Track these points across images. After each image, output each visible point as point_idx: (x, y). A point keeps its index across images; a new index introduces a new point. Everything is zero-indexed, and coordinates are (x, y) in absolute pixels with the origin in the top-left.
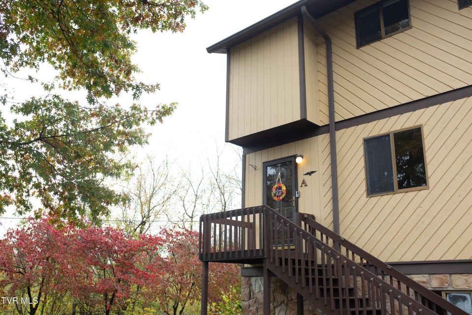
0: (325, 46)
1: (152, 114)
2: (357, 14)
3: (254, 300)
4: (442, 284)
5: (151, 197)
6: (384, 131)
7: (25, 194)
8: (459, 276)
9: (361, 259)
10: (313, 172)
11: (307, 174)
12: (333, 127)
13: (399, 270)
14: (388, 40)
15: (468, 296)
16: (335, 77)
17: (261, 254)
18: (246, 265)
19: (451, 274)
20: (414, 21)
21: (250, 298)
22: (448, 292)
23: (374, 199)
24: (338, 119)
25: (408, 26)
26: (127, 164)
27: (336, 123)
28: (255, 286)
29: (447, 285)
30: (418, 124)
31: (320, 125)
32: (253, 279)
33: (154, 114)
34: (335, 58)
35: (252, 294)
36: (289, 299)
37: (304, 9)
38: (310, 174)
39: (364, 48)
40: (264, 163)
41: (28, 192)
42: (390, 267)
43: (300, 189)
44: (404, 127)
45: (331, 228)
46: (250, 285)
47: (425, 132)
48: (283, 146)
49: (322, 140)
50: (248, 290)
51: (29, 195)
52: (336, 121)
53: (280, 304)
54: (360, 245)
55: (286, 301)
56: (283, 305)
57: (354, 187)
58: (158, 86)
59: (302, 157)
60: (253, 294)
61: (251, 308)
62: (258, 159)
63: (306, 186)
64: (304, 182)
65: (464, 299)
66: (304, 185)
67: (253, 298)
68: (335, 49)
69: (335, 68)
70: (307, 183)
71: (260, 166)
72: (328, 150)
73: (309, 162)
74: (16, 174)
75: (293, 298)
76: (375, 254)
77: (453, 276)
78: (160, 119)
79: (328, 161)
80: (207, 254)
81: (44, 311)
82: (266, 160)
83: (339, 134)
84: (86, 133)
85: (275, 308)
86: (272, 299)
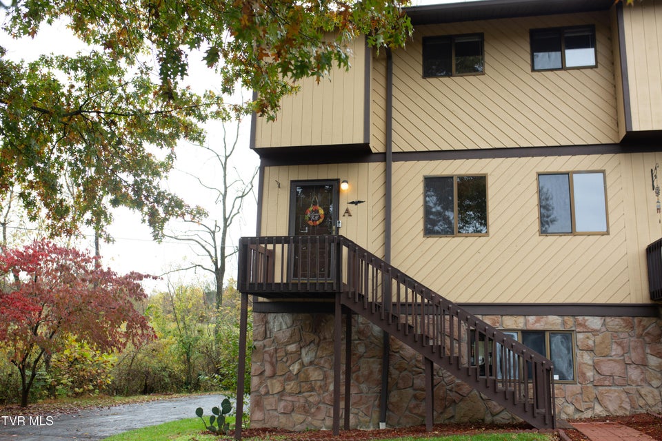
2: (426, 40)
3: (272, 339)
4: (494, 324)
6: (447, 173)
8: (510, 317)
10: (360, 202)
11: (352, 203)
12: (389, 157)
14: (458, 79)
15: (515, 334)
16: (395, 102)
18: (261, 299)
19: (502, 315)
20: (487, 69)
21: (265, 337)
23: (432, 240)
24: (395, 149)
25: (480, 72)
27: (393, 153)
28: (274, 323)
29: (498, 325)
30: (483, 172)
31: (373, 152)
32: (271, 317)
34: (395, 81)
35: (268, 333)
36: (322, 338)
38: (356, 203)
39: (432, 80)
40: (292, 181)
43: (342, 219)
44: (469, 173)
46: (267, 322)
47: (490, 181)
49: (374, 169)
50: (263, 329)
52: (393, 151)
53: (309, 345)
55: (317, 341)
56: (312, 344)
57: (410, 224)
59: (347, 183)
60: (270, 333)
61: (267, 349)
62: (284, 176)
63: (350, 216)
64: (347, 211)
66: (346, 215)
67: (270, 338)
68: (396, 71)
69: (395, 92)
70: (352, 213)
71: (286, 184)
72: (381, 181)
73: (355, 189)
75: (327, 337)
77: (504, 317)
82: (296, 179)
83: (395, 166)
85: (301, 348)
86: (297, 338)
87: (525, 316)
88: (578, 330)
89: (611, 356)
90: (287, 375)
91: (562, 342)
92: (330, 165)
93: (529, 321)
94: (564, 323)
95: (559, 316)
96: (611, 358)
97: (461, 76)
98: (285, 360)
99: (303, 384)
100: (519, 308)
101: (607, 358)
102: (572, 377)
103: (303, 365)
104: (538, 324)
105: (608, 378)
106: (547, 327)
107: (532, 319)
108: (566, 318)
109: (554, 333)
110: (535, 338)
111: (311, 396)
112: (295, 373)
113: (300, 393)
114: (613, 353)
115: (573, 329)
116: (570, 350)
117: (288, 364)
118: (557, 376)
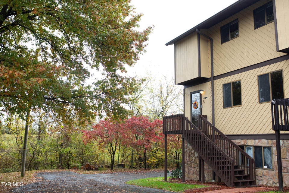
0: (210, 42)
1: (139, 82)
2: (221, 28)
4: (244, 143)
5: (167, 97)
6: (229, 82)
8: (250, 140)
9: (218, 134)
10: (207, 97)
12: (212, 79)
14: (231, 41)
15: (252, 147)
16: (214, 57)
19: (247, 139)
20: (240, 34)
21: (187, 148)
22: (246, 146)
23: (226, 109)
24: (215, 75)
25: (238, 36)
29: (246, 143)
30: (240, 79)
31: (209, 77)
33: (140, 81)
34: (214, 48)
37: (197, 30)
38: (205, 98)
39: (224, 44)
40: (191, 93)
42: (226, 136)
44: (236, 80)
45: (211, 123)
46: (187, 143)
47: (242, 82)
49: (209, 84)
52: (214, 76)
53: (197, 151)
54: (220, 130)
57: (219, 104)
59: (203, 91)
61: (188, 152)
62: (189, 90)
63: (204, 103)
64: (204, 102)
65: (251, 149)
68: (214, 44)
69: (214, 52)
70: (205, 102)
71: (189, 94)
72: (211, 89)
73: (205, 93)
74: (97, 106)
76: (222, 131)
78: (142, 83)
79: (211, 94)
81: (120, 153)
82: (191, 91)
83: (215, 81)
84: (118, 90)
85: (195, 152)
87: (255, 139)
88: (273, 146)
89: (287, 159)
90: (192, 161)
91: (268, 152)
92: (199, 85)
93: (256, 142)
94: (268, 143)
95: (266, 139)
96: (286, 159)
99: (195, 164)
100: (253, 136)
101: (285, 159)
102: (272, 167)
103: (195, 157)
104: (259, 143)
105: (286, 169)
106: (262, 145)
107: (257, 141)
108: (269, 140)
109: (265, 147)
110: (257, 149)
111: (198, 169)
113: (195, 167)
114: (287, 157)
116: (271, 155)
117: (192, 157)
118: (266, 166)
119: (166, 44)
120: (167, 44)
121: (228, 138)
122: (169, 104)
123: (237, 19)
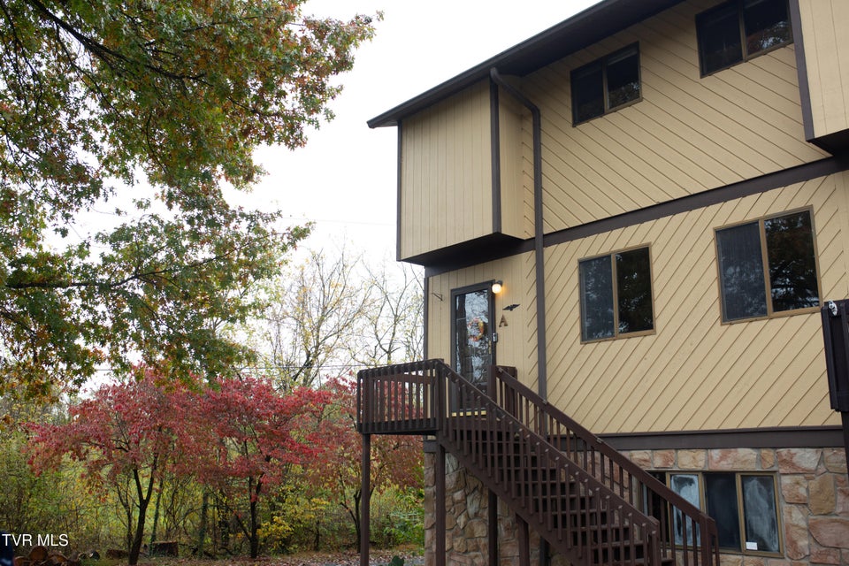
0: (531, 120)
1: (282, 238)
2: (574, 74)
4: (666, 462)
5: (321, 321)
6: (604, 251)
7: (121, 349)
8: (687, 452)
9: (568, 430)
10: (515, 306)
11: (508, 308)
12: (540, 241)
13: (611, 445)
14: (611, 117)
15: (695, 478)
16: (545, 168)
17: (432, 425)
18: (430, 437)
19: (677, 449)
20: (646, 92)
22: (673, 473)
23: (590, 347)
24: (547, 230)
25: (637, 97)
26: (254, 304)
27: (545, 236)
29: (671, 464)
30: (645, 242)
31: (525, 238)
33: (285, 237)
34: (544, 139)
37: (494, 71)
38: (511, 308)
39: (584, 127)
40: (452, 291)
41: (125, 346)
42: (600, 440)
43: (499, 330)
44: (629, 246)
45: (535, 390)
47: (654, 253)
48: (477, 266)
49: (526, 260)
51: (126, 351)
52: (545, 233)
53: (473, 492)
54: (569, 413)
55: (480, 486)
56: (476, 491)
57: (566, 329)
58: (279, 213)
59: (501, 284)
62: (446, 284)
63: (506, 325)
64: (503, 320)
65: (691, 482)
66: (503, 324)
68: (545, 125)
69: (545, 154)
70: (508, 321)
71: (447, 295)
72: (533, 277)
73: (510, 292)
74: (108, 323)
77: (679, 452)
78: (293, 244)
79: (533, 293)
80: (367, 424)
81: (161, 503)
82: (455, 287)
83: (548, 251)
84: (195, 265)
85: (466, 496)
86: (462, 484)
87: (707, 449)
88: (782, 471)
89: (837, 515)
90: (454, 530)
91: (760, 490)
92: (485, 264)
93: (712, 457)
94: (761, 459)
95: (753, 448)
96: (834, 518)
97: (615, 112)
98: (452, 510)
99: (469, 541)
100: (699, 438)
101: (828, 518)
102: (776, 546)
103: (467, 516)
104: (723, 462)
105: (833, 552)
106: (738, 467)
107: (716, 453)
108: (764, 451)
109: (747, 476)
110: (718, 483)
111: (476, 556)
112: (461, 527)
113: (466, 552)
114: (839, 509)
115: (775, 469)
116: (772, 503)
117: (455, 516)
118: (755, 544)
119: (368, 122)
120: (374, 123)
121: (609, 443)
122: (329, 342)
123: (636, 46)
